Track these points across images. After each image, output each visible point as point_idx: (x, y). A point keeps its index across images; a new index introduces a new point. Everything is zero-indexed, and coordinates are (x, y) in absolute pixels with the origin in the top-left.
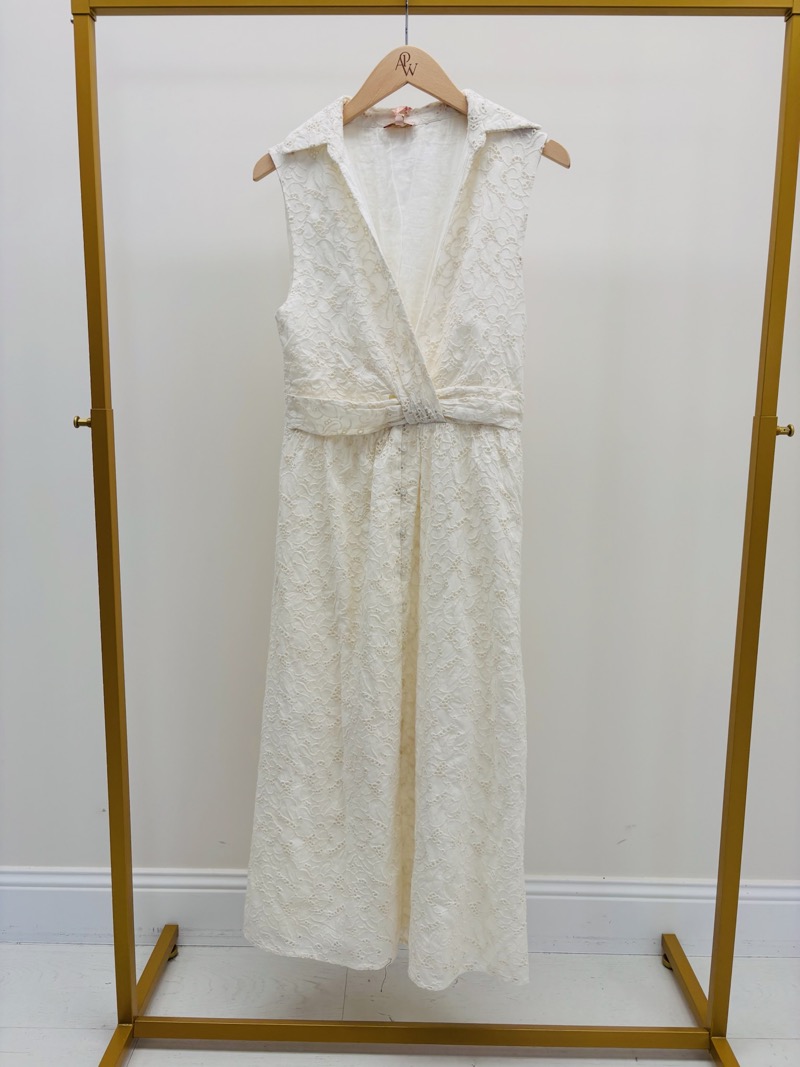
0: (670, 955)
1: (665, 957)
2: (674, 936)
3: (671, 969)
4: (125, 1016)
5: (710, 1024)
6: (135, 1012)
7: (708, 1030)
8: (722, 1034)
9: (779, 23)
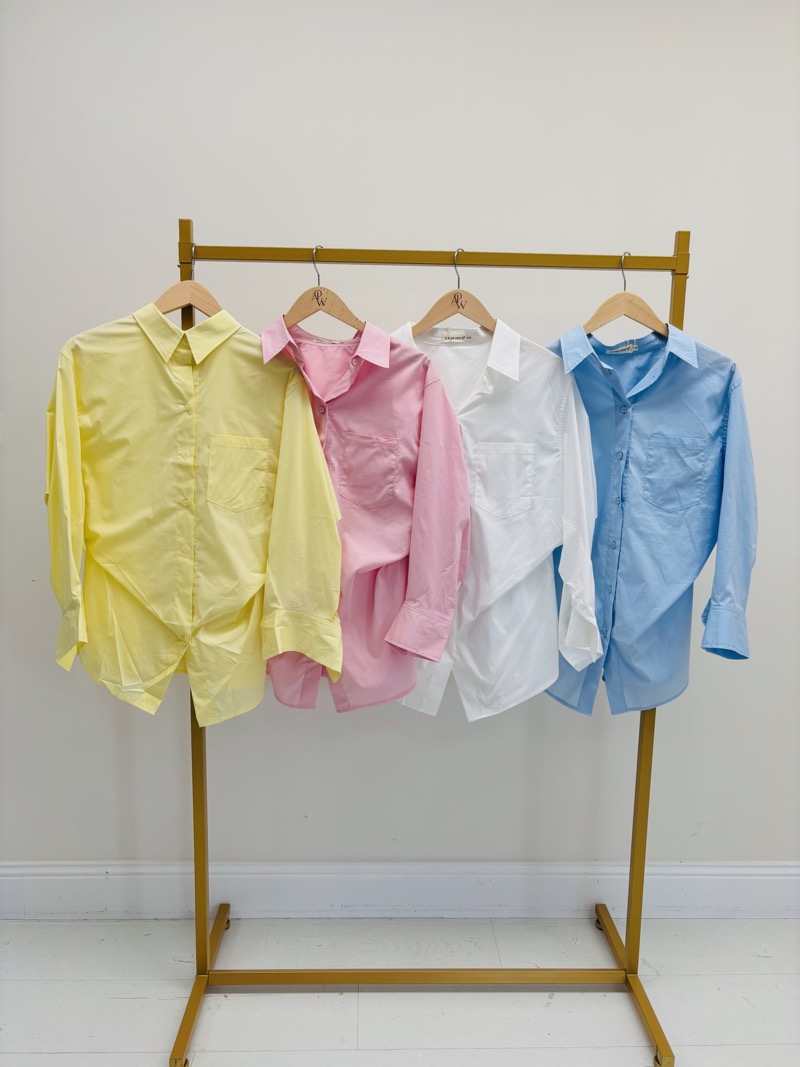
0: (600, 919)
1: (598, 921)
2: (604, 906)
3: (601, 929)
4: (202, 969)
5: (626, 967)
6: (209, 968)
7: (625, 970)
8: (636, 973)
9: (668, 275)
